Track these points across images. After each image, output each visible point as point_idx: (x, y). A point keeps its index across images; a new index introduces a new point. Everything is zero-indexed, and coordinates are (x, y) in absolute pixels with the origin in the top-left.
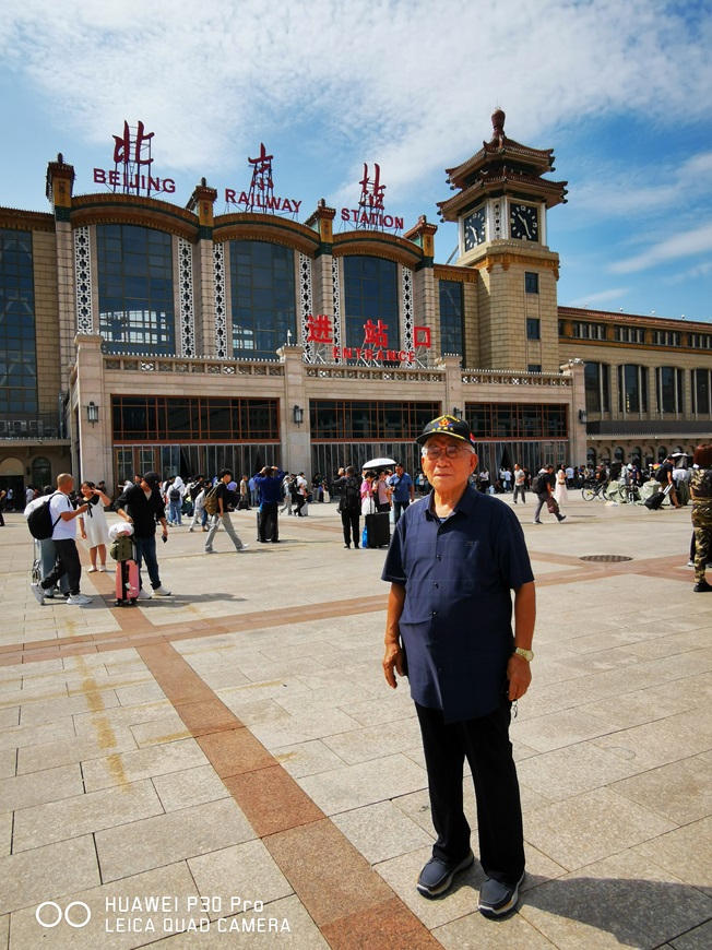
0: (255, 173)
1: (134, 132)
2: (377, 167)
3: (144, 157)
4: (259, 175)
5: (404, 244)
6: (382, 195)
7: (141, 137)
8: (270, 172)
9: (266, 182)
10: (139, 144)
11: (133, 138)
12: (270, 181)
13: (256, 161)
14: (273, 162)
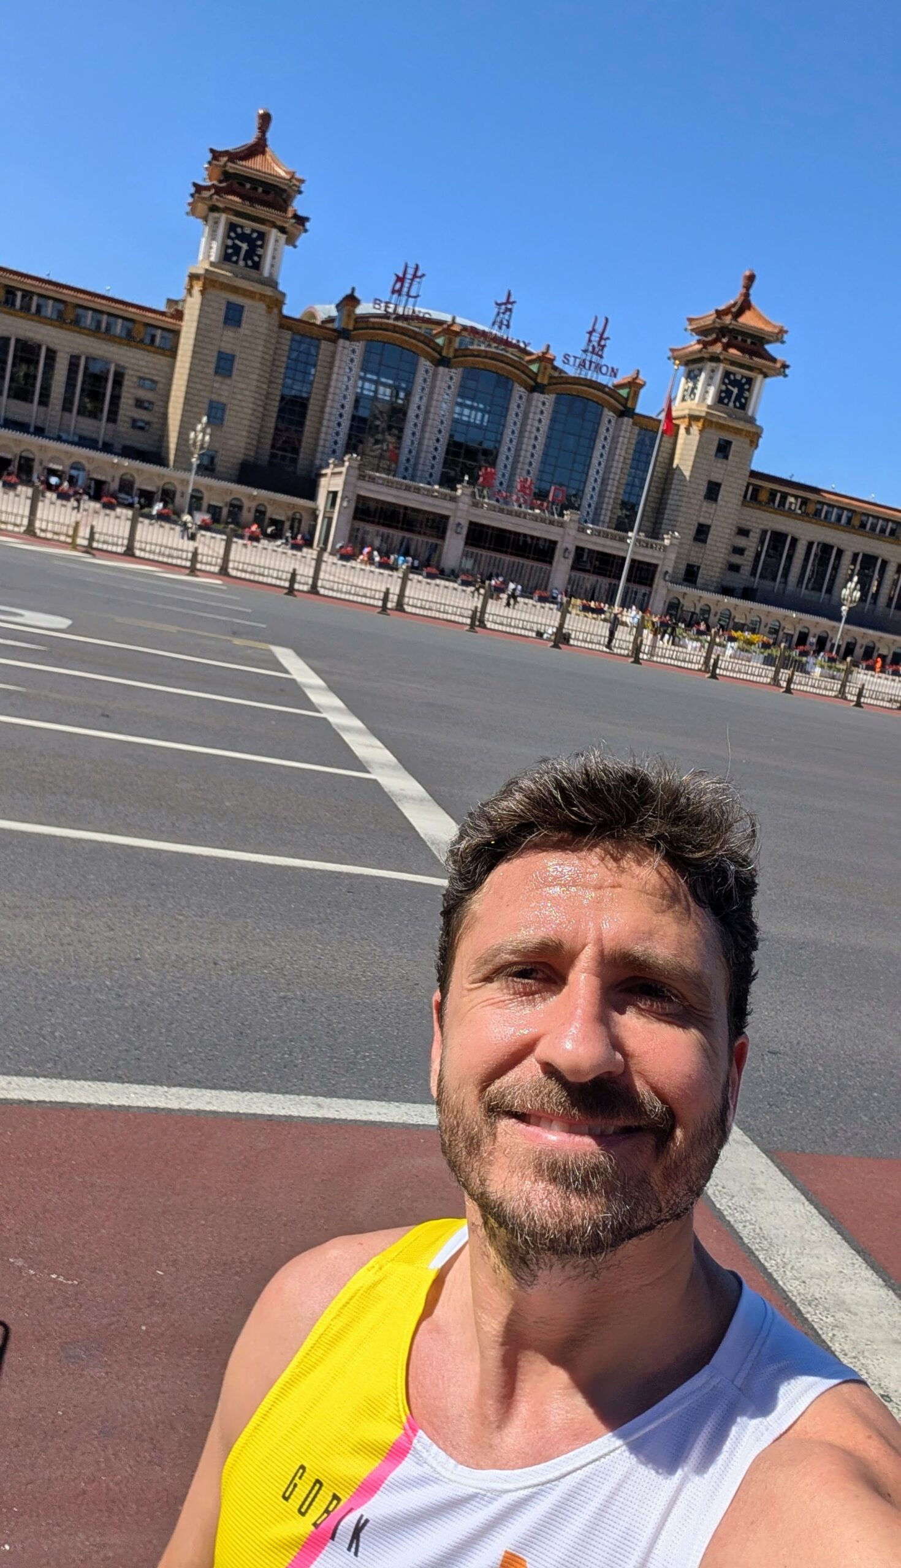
0: (498, 314)
1: (411, 271)
2: (607, 320)
3: (413, 293)
4: (501, 315)
5: (613, 392)
6: (604, 346)
7: (415, 276)
8: (510, 316)
9: (505, 322)
10: (412, 280)
11: (409, 276)
12: (508, 321)
13: (499, 305)
14: (515, 307)
